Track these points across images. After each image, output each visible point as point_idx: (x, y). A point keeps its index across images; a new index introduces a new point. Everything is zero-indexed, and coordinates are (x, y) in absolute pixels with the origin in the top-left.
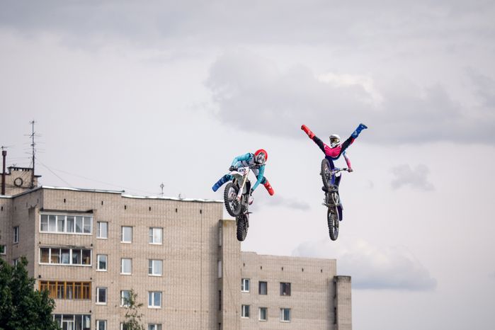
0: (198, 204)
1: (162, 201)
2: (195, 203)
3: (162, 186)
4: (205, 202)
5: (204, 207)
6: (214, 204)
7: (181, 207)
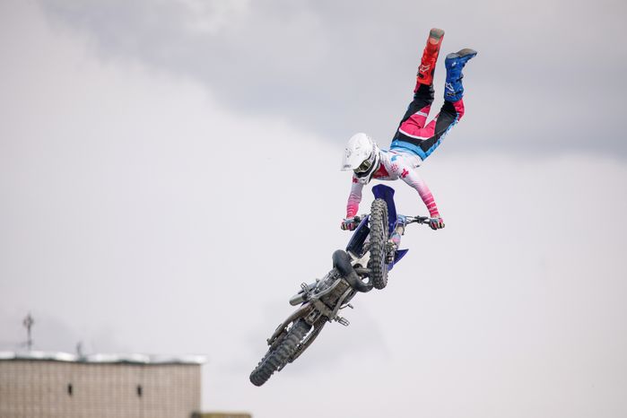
0: (130, 370)
1: (28, 366)
2: (123, 369)
3: (29, 322)
4: (151, 365)
5: (148, 379)
6: (176, 370)
7: (84, 379)
